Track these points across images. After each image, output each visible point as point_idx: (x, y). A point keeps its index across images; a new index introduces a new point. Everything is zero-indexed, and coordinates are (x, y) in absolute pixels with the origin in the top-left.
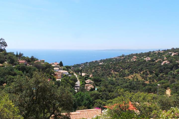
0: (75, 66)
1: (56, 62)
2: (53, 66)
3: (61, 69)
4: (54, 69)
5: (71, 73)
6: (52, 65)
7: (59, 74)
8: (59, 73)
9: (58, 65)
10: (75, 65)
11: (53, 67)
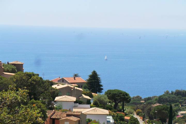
0: (166, 97)
1: (76, 76)
2: (58, 87)
3: (88, 102)
4: (57, 99)
5: (127, 121)
6: (54, 86)
7: (67, 120)
8: (68, 115)
9: (80, 85)
10: (167, 92)
11: (54, 92)
